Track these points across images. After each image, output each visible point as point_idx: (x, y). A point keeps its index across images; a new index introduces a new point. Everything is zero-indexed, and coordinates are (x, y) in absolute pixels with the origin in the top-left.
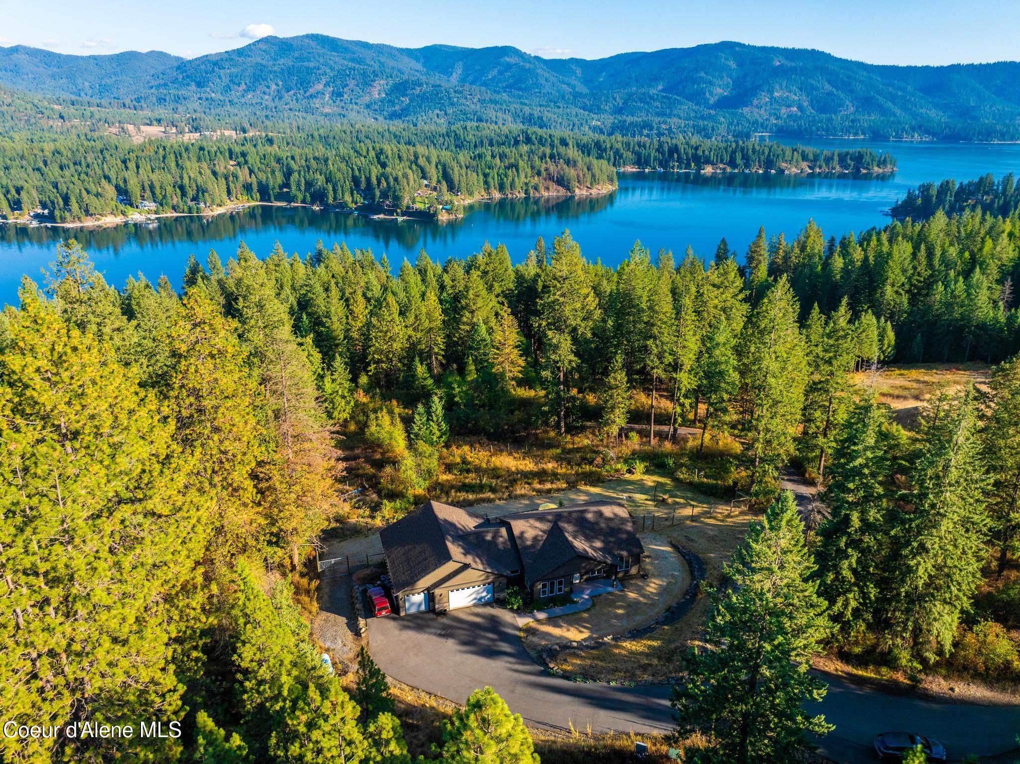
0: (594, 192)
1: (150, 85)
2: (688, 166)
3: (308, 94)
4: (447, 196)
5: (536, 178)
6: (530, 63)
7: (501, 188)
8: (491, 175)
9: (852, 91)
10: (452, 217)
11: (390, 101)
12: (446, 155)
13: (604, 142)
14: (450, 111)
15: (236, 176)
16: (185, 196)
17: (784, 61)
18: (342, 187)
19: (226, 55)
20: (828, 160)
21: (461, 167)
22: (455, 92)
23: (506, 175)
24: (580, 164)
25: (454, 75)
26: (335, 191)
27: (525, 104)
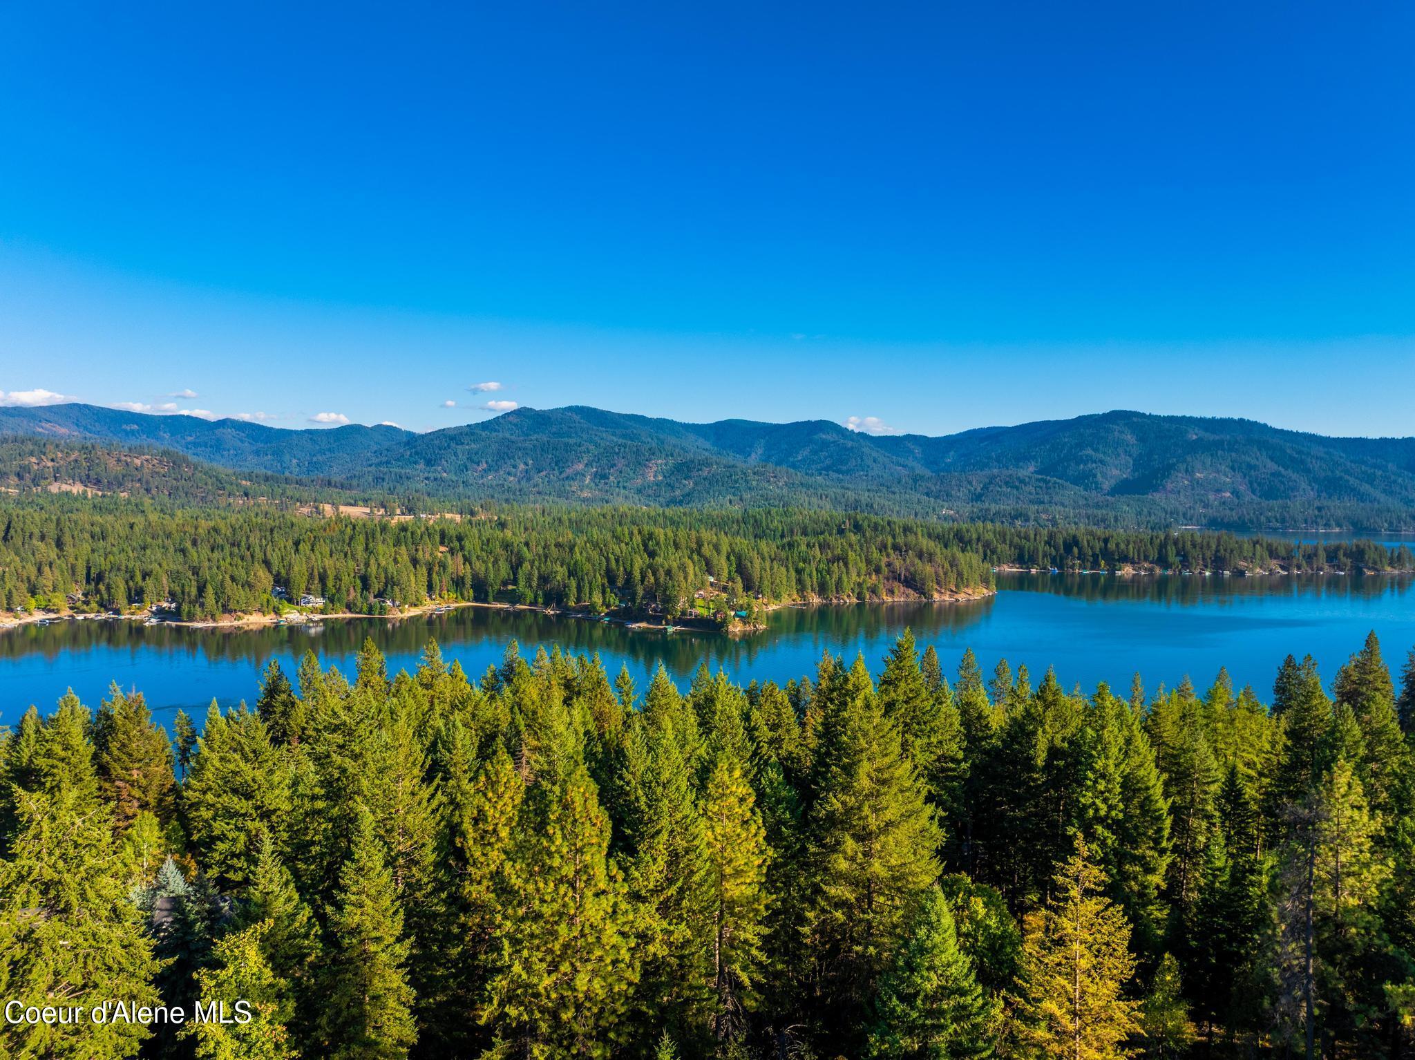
0: (961, 597)
1: (370, 462)
2: (1095, 565)
3: (564, 475)
4: (742, 600)
5: (874, 577)
6: (852, 440)
7: (822, 589)
8: (807, 570)
9: (1308, 471)
10: (749, 628)
11: (669, 485)
12: (742, 543)
13: (968, 531)
14: (747, 496)
15: (443, 566)
16: (367, 590)
17: (1202, 434)
18: (590, 583)
19: (468, 429)
20: (1310, 557)
21: (763, 559)
22: (754, 474)
23: (829, 572)
24: (939, 558)
25: (753, 455)
26: (579, 589)
27: (848, 489)
